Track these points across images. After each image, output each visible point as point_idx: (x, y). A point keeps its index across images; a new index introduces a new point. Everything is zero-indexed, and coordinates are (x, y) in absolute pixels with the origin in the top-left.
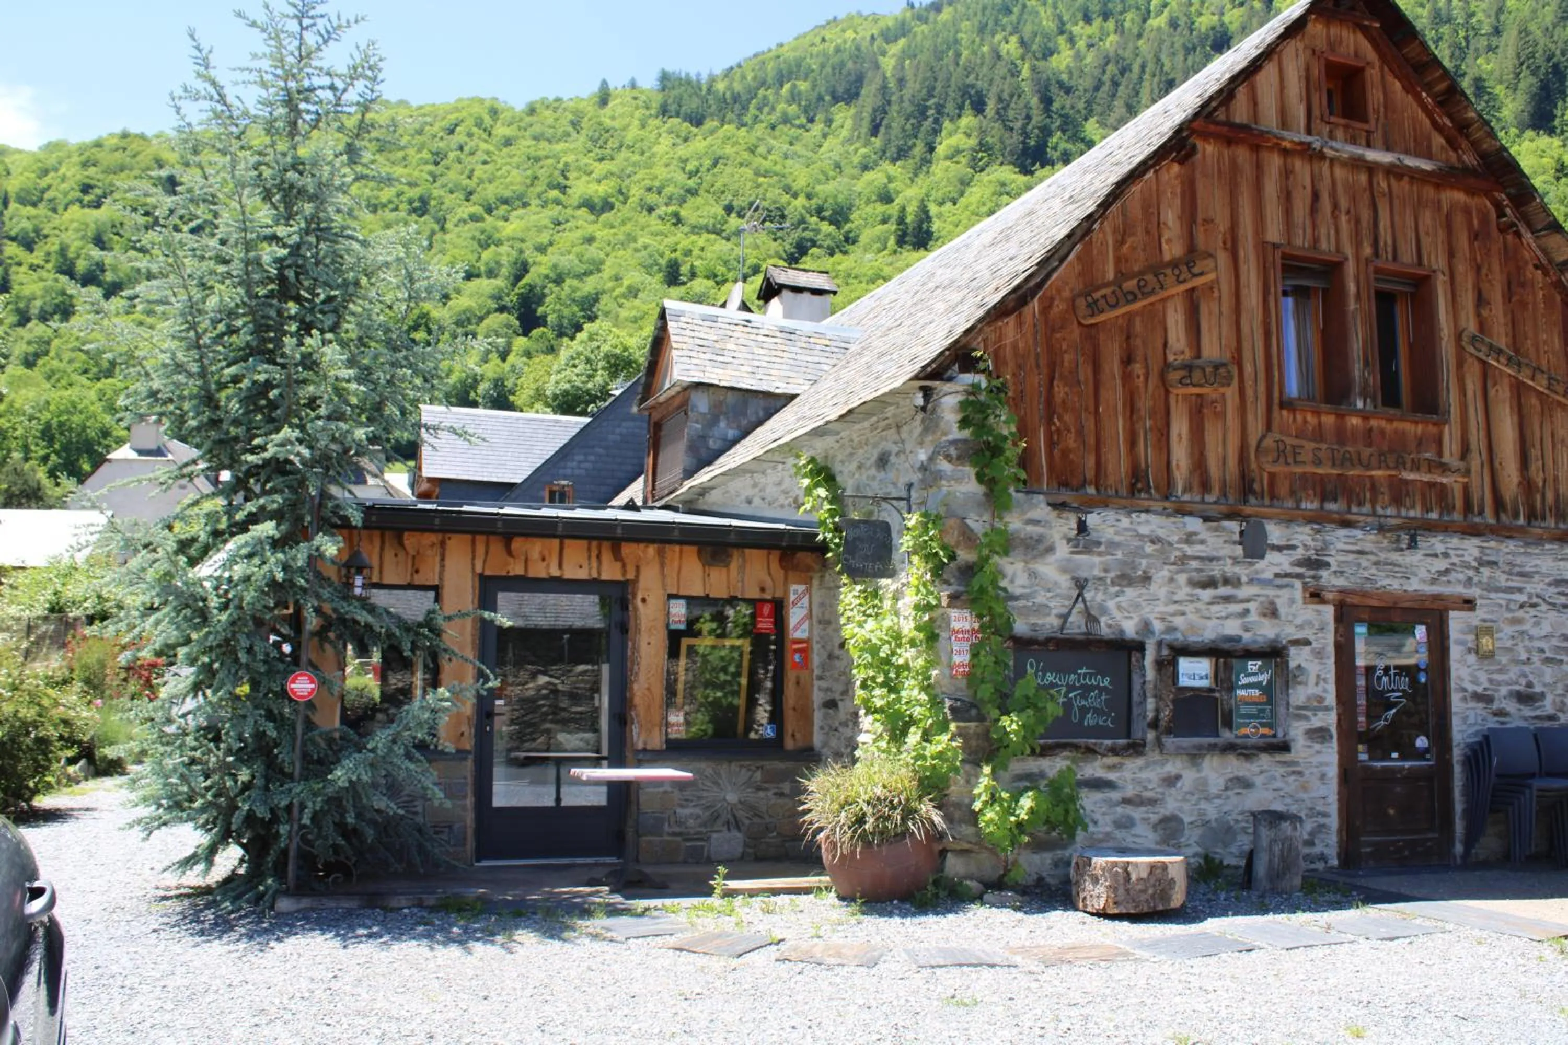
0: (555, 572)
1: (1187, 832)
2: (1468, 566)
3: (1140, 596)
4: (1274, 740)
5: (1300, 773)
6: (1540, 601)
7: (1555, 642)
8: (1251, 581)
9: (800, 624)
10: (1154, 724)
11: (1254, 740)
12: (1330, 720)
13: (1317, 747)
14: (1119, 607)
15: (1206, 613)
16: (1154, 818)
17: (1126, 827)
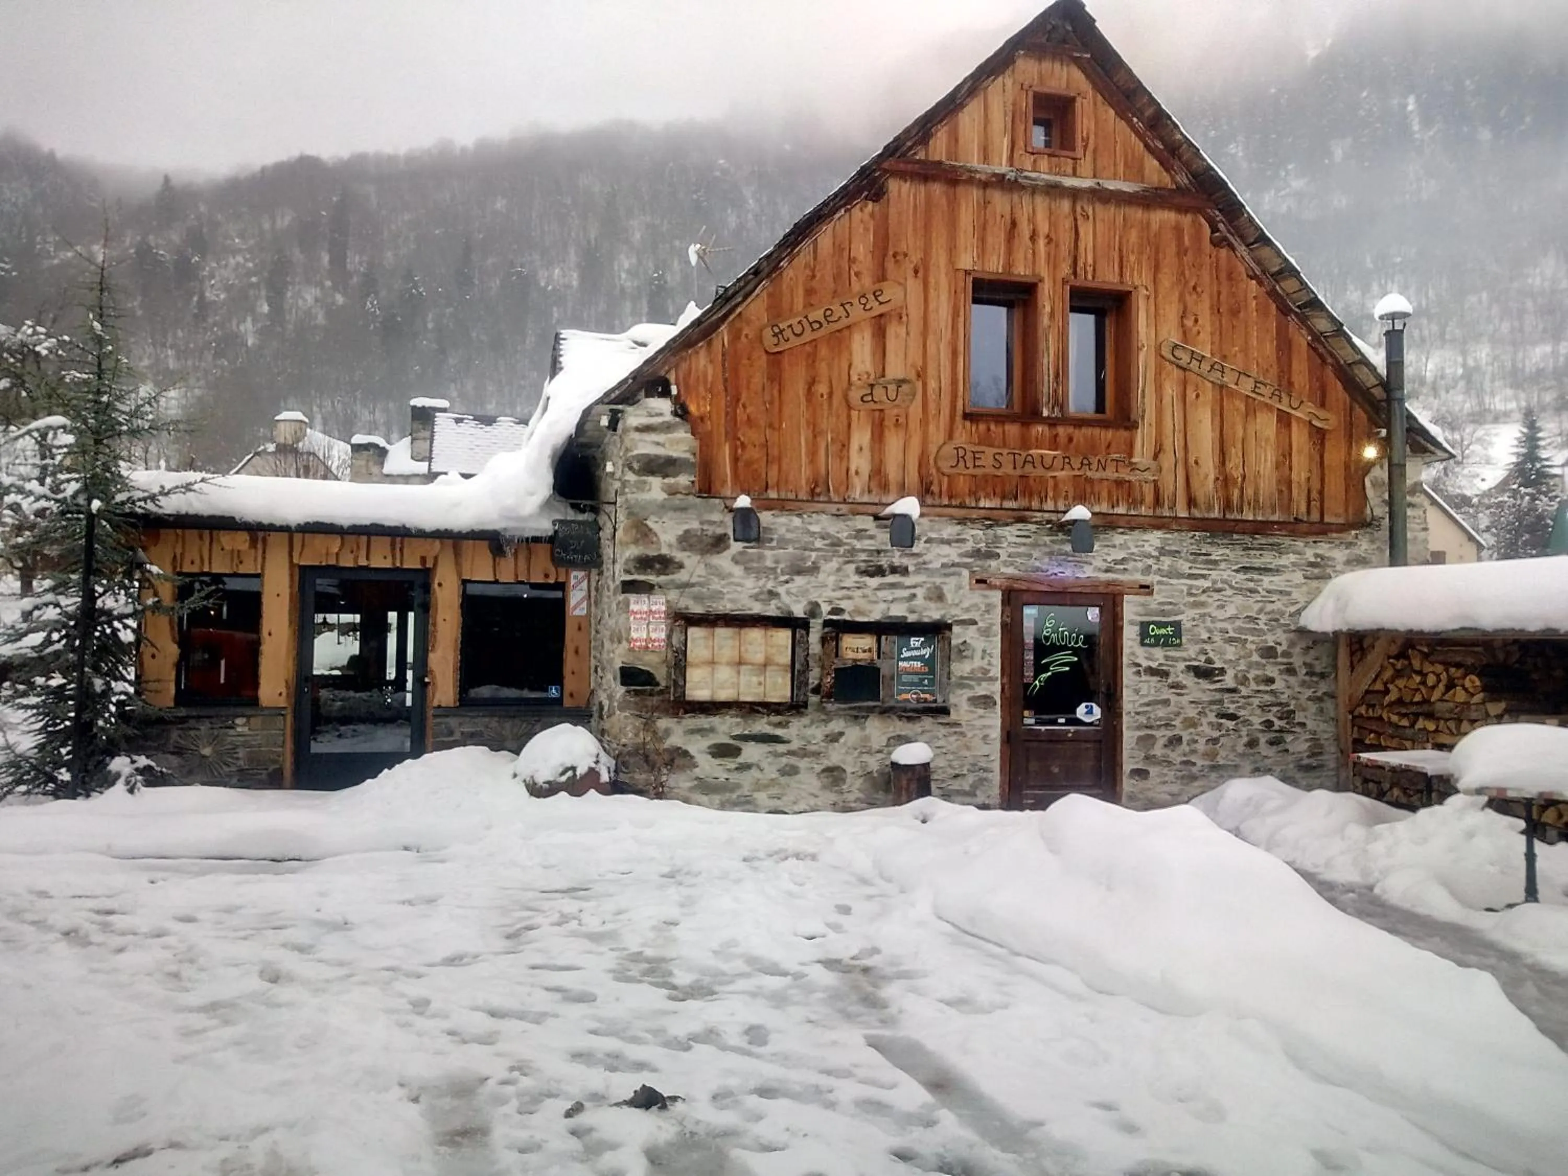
0: (363, 562)
1: (848, 781)
2: (1150, 556)
3: (809, 583)
4: (934, 705)
5: (963, 734)
6: (1226, 587)
7: (1238, 623)
8: (918, 571)
9: (578, 604)
10: (816, 690)
11: (914, 705)
12: (995, 689)
13: (981, 711)
14: (788, 593)
15: (874, 599)
16: (818, 768)
17: (790, 775)
